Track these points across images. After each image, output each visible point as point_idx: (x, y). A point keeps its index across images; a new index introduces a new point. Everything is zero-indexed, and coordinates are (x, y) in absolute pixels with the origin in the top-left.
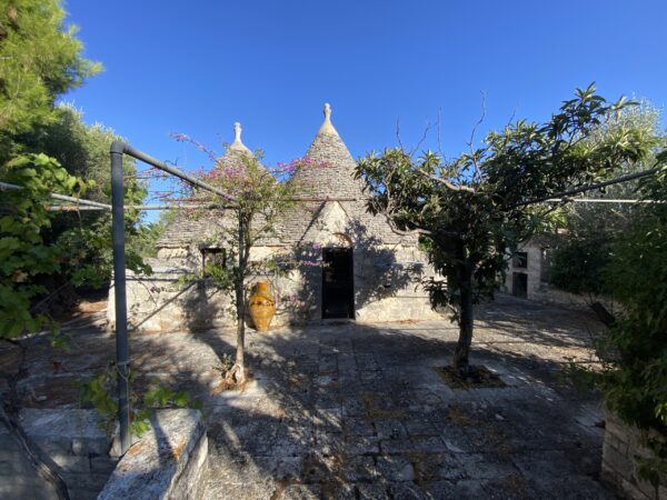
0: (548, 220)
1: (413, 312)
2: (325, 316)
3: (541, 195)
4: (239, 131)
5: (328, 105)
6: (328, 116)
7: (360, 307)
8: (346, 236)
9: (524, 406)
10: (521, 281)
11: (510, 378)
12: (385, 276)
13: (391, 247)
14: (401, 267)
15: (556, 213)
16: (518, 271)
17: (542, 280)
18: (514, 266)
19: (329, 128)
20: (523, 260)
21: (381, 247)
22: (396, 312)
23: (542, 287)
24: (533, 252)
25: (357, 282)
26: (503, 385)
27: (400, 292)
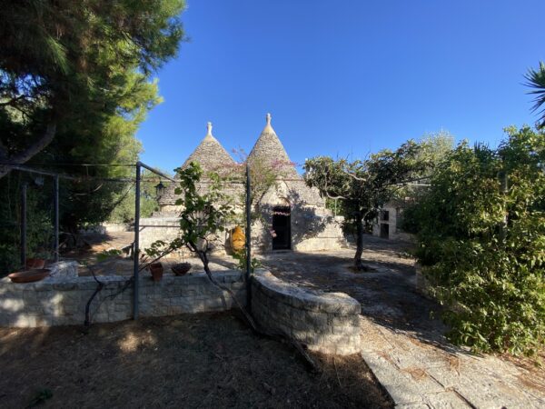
0: (398, 193)
1: (325, 245)
2: (274, 248)
3: (394, 182)
4: (210, 128)
5: (269, 115)
6: (269, 121)
7: (296, 243)
8: (287, 200)
9: (387, 277)
10: (385, 228)
11: (381, 270)
12: (310, 224)
13: (311, 206)
14: (319, 219)
15: (401, 190)
16: (384, 222)
17: (397, 228)
18: (381, 219)
19: (270, 130)
20: (386, 216)
21: (307, 206)
22: (316, 245)
23: (397, 231)
24: (392, 211)
25: (293, 228)
26: (377, 272)
27: (320, 235)
